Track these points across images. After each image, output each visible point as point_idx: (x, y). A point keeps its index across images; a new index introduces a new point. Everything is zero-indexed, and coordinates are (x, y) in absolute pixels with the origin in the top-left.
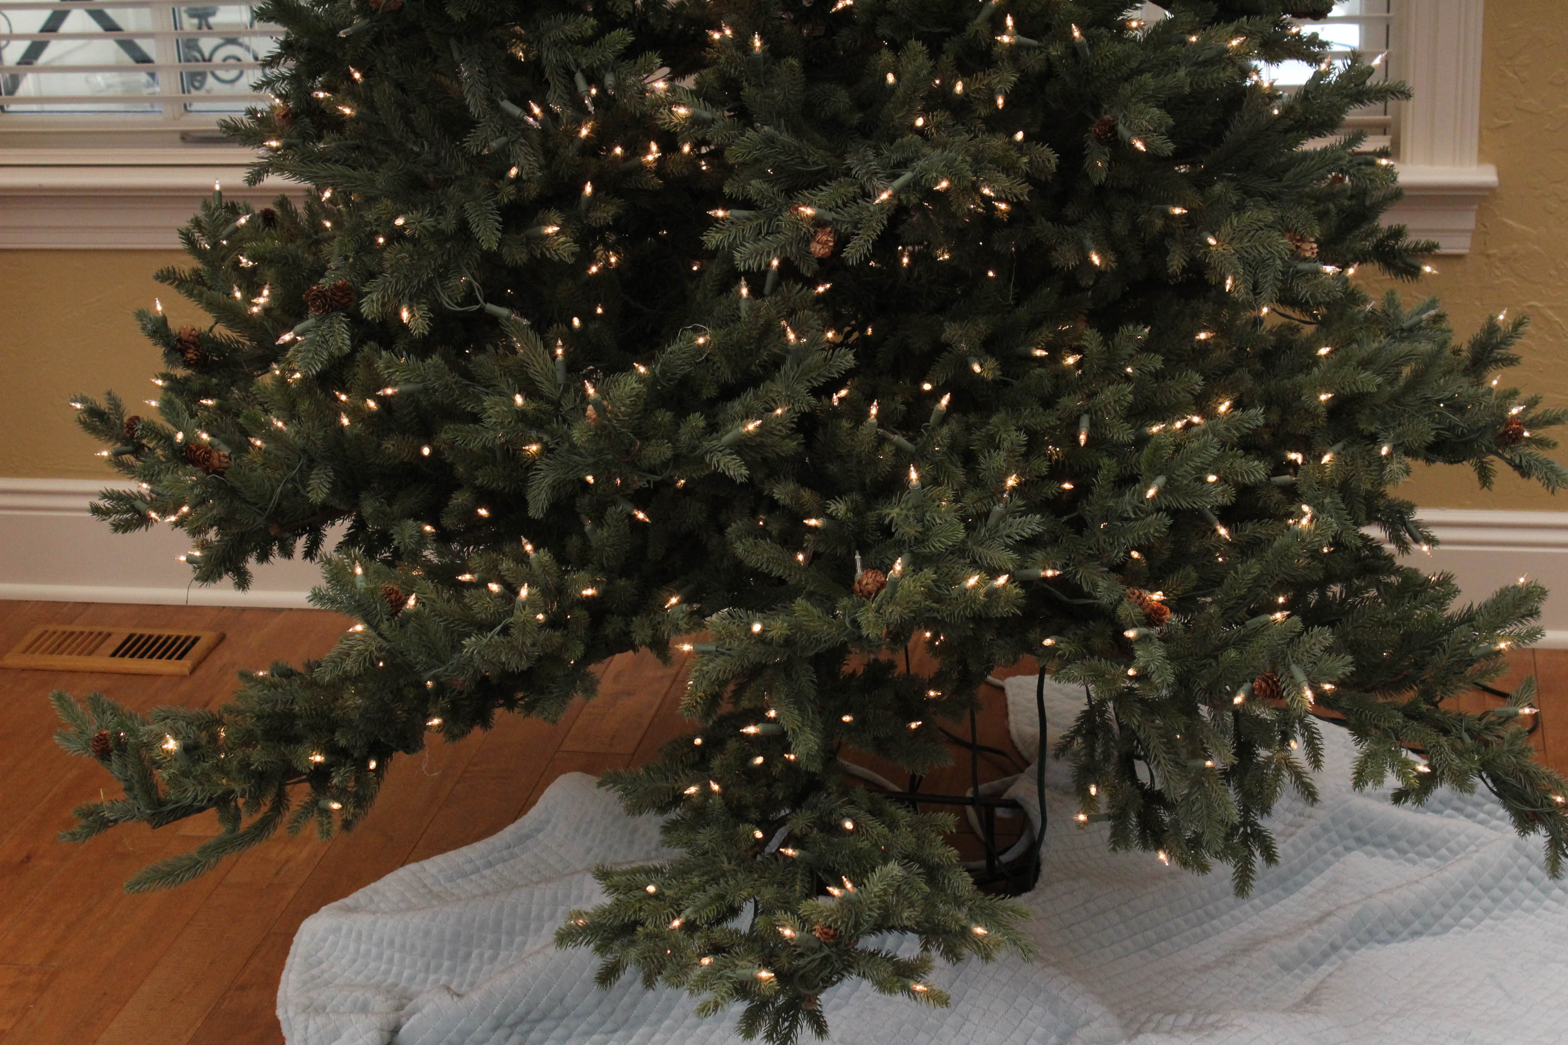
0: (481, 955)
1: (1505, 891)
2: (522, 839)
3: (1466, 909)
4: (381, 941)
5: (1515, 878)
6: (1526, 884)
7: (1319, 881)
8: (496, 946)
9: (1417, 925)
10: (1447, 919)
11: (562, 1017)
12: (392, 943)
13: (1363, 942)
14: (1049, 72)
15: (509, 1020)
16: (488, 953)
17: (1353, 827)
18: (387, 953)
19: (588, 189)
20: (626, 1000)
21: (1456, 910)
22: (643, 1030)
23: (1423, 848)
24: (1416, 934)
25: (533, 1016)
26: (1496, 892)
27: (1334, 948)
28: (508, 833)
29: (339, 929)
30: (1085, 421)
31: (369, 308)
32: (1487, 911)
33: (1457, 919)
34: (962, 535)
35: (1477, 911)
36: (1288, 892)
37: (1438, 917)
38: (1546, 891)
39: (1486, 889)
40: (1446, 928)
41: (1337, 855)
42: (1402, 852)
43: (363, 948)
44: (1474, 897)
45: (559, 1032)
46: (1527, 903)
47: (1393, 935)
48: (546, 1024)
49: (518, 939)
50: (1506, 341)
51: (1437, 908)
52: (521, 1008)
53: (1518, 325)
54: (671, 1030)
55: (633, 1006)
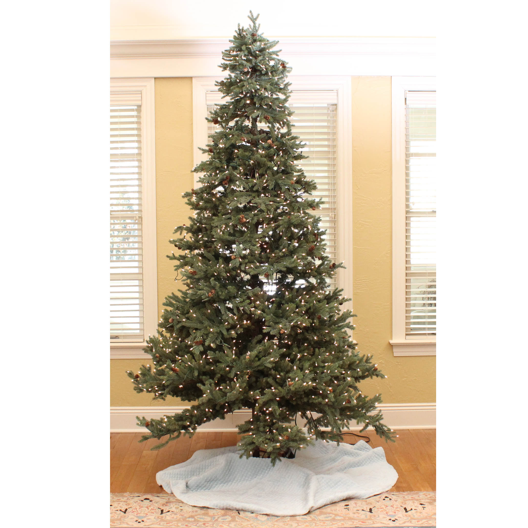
0: (197, 474)
1: (372, 459)
2: (192, 461)
3: (366, 462)
4: (175, 474)
5: (374, 457)
6: (376, 458)
7: (340, 460)
8: (199, 472)
9: (358, 465)
10: (363, 464)
11: (216, 480)
12: (178, 474)
13: (350, 467)
14: (310, 308)
15: (207, 481)
16: (198, 473)
17: (344, 452)
18: (176, 476)
19: (238, 326)
20: (227, 477)
21: (365, 462)
22: (230, 483)
23: (356, 455)
24: (358, 466)
25: (211, 480)
26: (371, 459)
27: (346, 468)
28: (189, 461)
29: (165, 473)
30: (316, 362)
31: (207, 344)
32: (370, 463)
33: (365, 464)
34: (303, 377)
35: (368, 462)
36: (335, 462)
37: (362, 463)
38: (379, 459)
39: (369, 459)
40: (363, 465)
41: (342, 456)
42: (353, 456)
43: (171, 476)
44: (367, 460)
45: (215, 483)
46: (376, 461)
47: (355, 466)
48: (214, 482)
49: (204, 470)
50: (369, 360)
51: (361, 462)
52: (209, 478)
53: (372, 356)
54: (235, 483)
55: (228, 478)
